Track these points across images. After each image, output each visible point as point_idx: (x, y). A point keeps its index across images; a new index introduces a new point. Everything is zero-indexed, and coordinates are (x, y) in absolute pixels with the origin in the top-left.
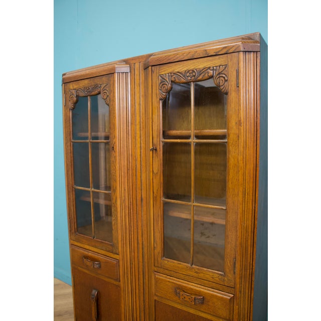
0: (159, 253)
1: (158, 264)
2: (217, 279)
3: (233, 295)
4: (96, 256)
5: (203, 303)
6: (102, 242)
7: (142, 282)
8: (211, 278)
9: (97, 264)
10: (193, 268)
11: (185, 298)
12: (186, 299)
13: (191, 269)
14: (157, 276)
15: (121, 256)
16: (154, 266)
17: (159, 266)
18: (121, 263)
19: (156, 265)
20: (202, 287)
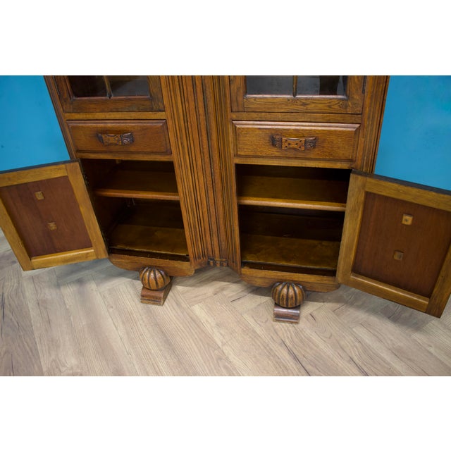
0: (238, 89)
1: (238, 106)
2: (336, 107)
3: (358, 125)
4: (122, 125)
5: (314, 147)
6: (130, 99)
7: (205, 146)
8: (327, 108)
9: (127, 137)
10: (298, 99)
11: (289, 144)
12: (291, 146)
13: (295, 101)
14: (238, 126)
15: (168, 112)
16: (232, 111)
17: (241, 109)
18: (170, 124)
19: (235, 108)
20: (313, 124)
